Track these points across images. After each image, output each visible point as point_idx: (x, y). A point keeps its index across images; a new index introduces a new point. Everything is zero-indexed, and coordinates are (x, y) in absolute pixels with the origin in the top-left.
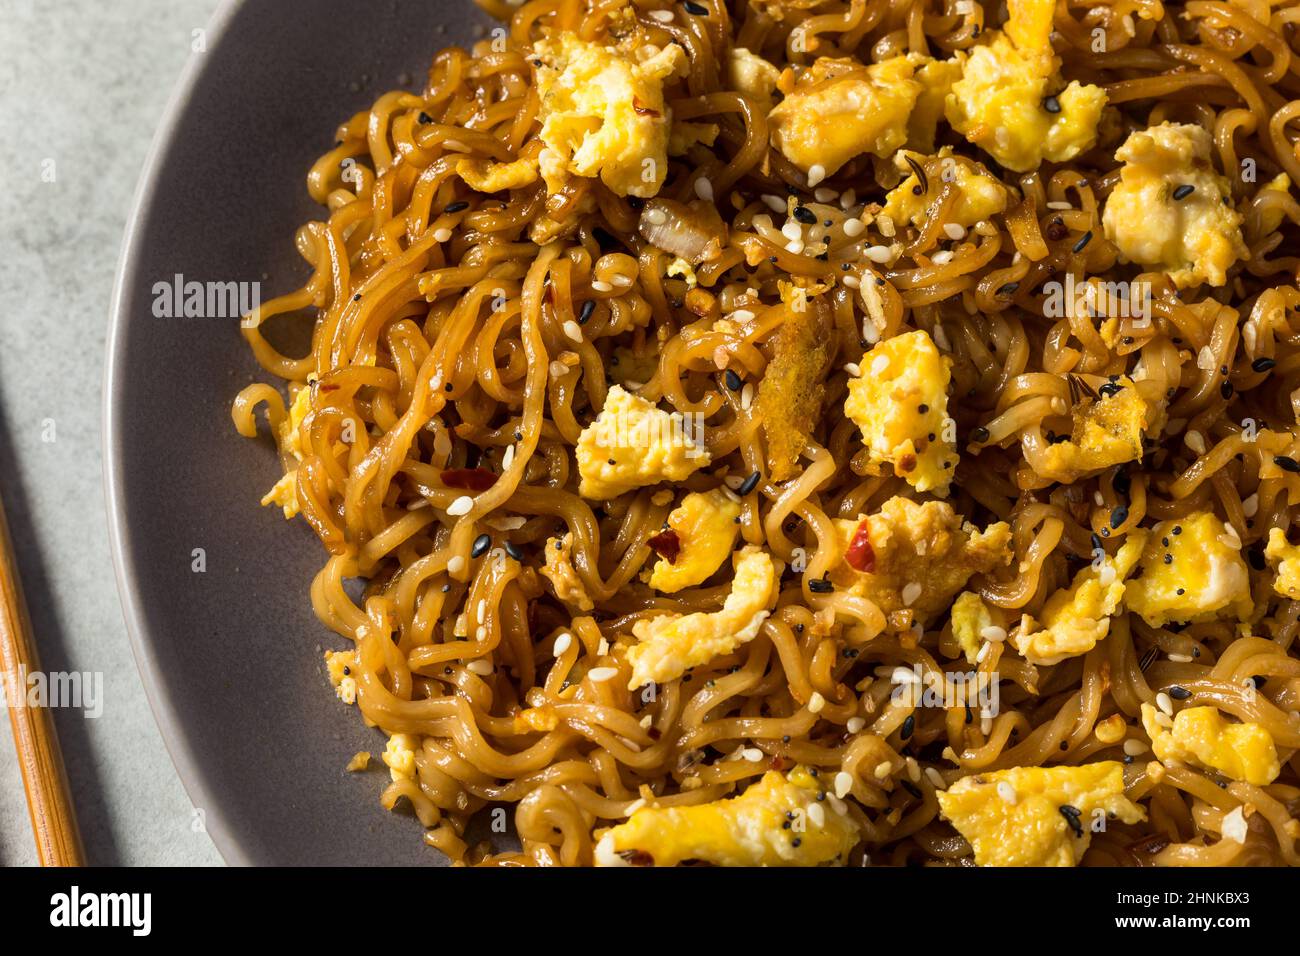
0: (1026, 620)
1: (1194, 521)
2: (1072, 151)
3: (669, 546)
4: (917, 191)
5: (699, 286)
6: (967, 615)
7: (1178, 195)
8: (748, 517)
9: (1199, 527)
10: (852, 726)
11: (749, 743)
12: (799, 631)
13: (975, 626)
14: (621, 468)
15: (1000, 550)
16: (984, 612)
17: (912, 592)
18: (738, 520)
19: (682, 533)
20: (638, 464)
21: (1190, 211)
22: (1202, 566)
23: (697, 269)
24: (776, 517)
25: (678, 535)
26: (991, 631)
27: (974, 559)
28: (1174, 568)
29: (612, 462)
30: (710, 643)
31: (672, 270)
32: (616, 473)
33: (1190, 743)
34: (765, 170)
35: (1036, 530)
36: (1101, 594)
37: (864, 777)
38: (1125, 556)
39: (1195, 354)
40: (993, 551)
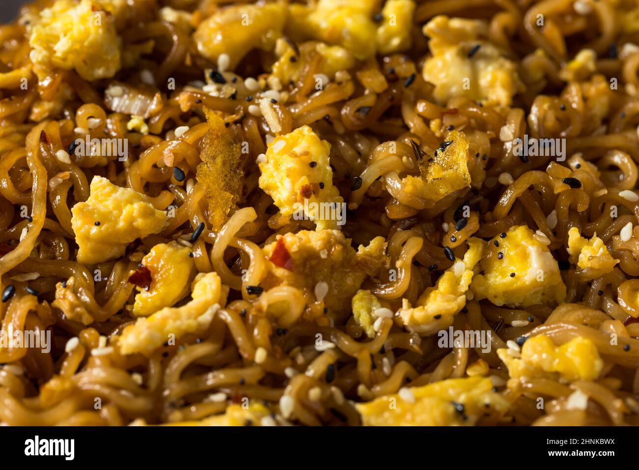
0: (405, 302)
1: (515, 230)
2: (396, 42)
3: (145, 278)
4: (293, 60)
5: (150, 133)
6: (363, 303)
7: (470, 55)
8: (199, 253)
9: (519, 233)
10: (289, 372)
11: (214, 390)
12: (244, 316)
13: (370, 311)
14: (103, 228)
15: (380, 256)
16: (375, 302)
17: (322, 288)
18: (191, 255)
19: (152, 267)
20: (116, 222)
21: (481, 64)
22: (525, 256)
23: (147, 121)
24: (218, 250)
25: (149, 268)
26: (381, 312)
27: (362, 264)
28: (506, 261)
29: (98, 224)
30: (178, 323)
31: (131, 125)
32: (101, 231)
33: (535, 358)
34: (188, 61)
35: (404, 244)
36: (456, 281)
37: (302, 401)
38: (470, 257)
39: (497, 131)
40: (375, 258)
